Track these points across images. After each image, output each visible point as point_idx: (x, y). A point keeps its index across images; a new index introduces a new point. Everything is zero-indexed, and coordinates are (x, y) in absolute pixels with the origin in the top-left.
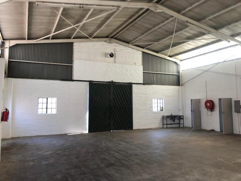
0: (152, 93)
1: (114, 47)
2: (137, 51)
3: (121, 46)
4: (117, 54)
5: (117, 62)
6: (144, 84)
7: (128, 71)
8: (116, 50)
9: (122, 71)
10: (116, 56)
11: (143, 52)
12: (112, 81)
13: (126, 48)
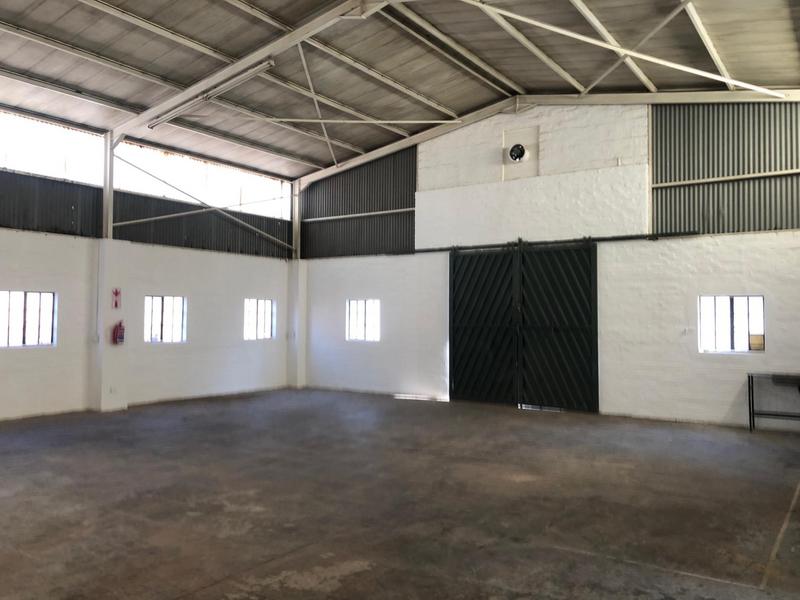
0: (692, 273)
1: (535, 122)
2: (628, 107)
3: (559, 109)
4: (545, 141)
5: (542, 171)
6: (653, 237)
7: (581, 196)
8: (541, 130)
9: (555, 199)
10: (541, 148)
11: (655, 106)
12: (520, 240)
13: (577, 112)
